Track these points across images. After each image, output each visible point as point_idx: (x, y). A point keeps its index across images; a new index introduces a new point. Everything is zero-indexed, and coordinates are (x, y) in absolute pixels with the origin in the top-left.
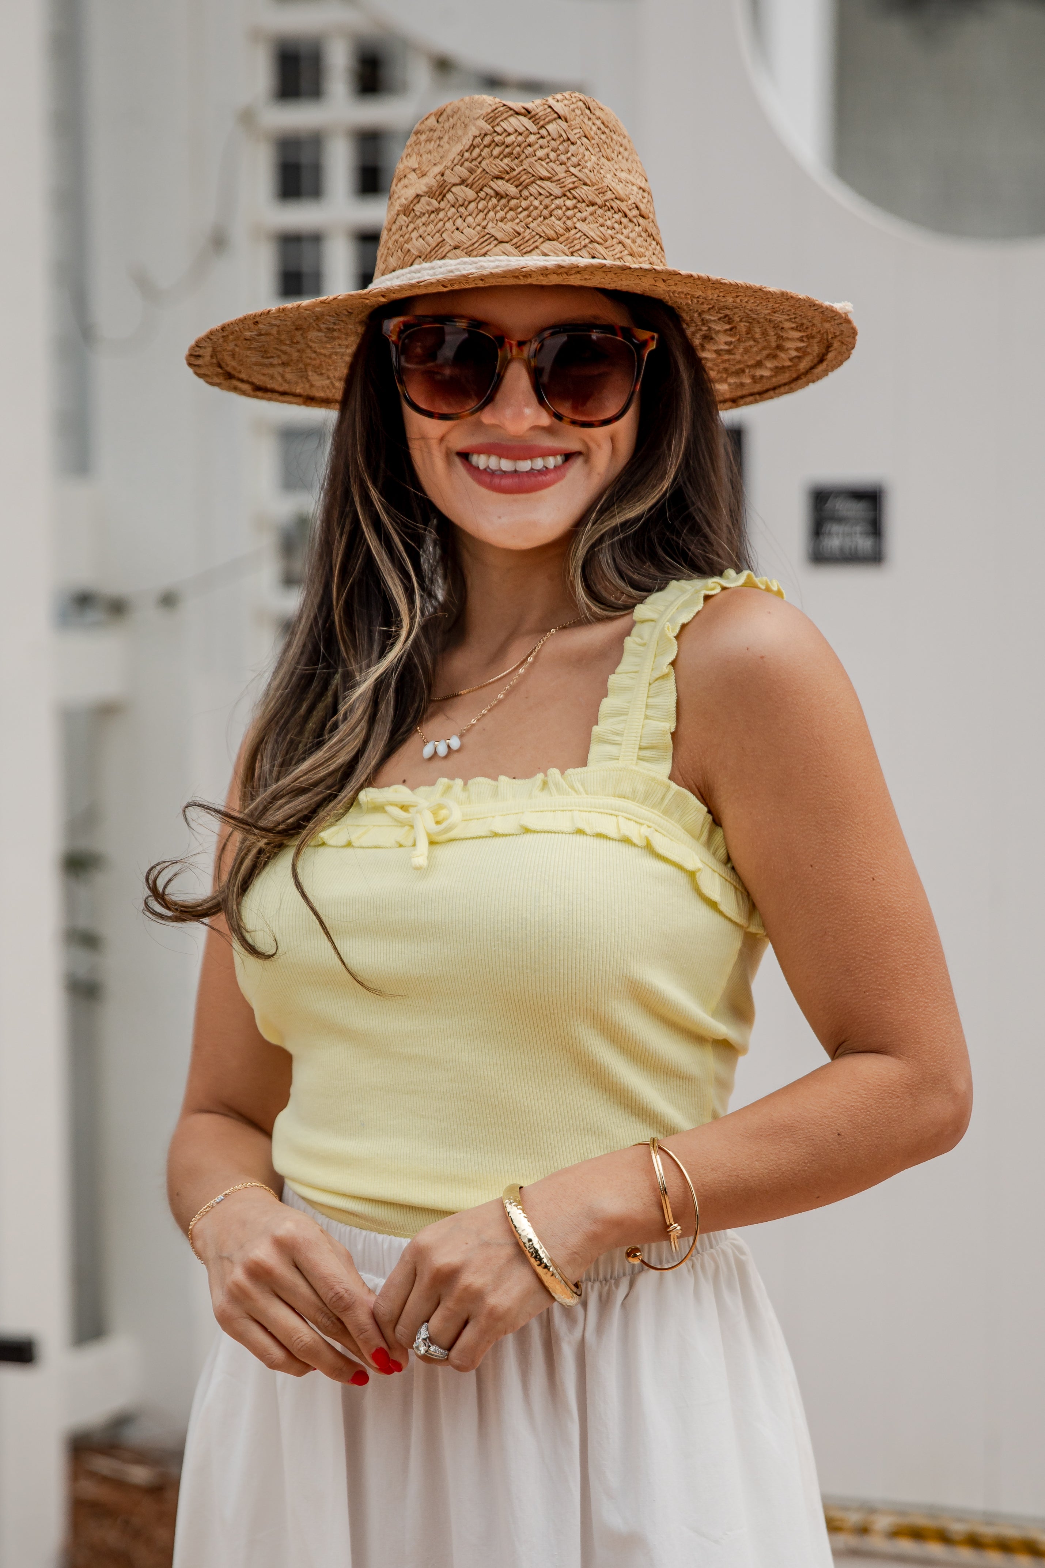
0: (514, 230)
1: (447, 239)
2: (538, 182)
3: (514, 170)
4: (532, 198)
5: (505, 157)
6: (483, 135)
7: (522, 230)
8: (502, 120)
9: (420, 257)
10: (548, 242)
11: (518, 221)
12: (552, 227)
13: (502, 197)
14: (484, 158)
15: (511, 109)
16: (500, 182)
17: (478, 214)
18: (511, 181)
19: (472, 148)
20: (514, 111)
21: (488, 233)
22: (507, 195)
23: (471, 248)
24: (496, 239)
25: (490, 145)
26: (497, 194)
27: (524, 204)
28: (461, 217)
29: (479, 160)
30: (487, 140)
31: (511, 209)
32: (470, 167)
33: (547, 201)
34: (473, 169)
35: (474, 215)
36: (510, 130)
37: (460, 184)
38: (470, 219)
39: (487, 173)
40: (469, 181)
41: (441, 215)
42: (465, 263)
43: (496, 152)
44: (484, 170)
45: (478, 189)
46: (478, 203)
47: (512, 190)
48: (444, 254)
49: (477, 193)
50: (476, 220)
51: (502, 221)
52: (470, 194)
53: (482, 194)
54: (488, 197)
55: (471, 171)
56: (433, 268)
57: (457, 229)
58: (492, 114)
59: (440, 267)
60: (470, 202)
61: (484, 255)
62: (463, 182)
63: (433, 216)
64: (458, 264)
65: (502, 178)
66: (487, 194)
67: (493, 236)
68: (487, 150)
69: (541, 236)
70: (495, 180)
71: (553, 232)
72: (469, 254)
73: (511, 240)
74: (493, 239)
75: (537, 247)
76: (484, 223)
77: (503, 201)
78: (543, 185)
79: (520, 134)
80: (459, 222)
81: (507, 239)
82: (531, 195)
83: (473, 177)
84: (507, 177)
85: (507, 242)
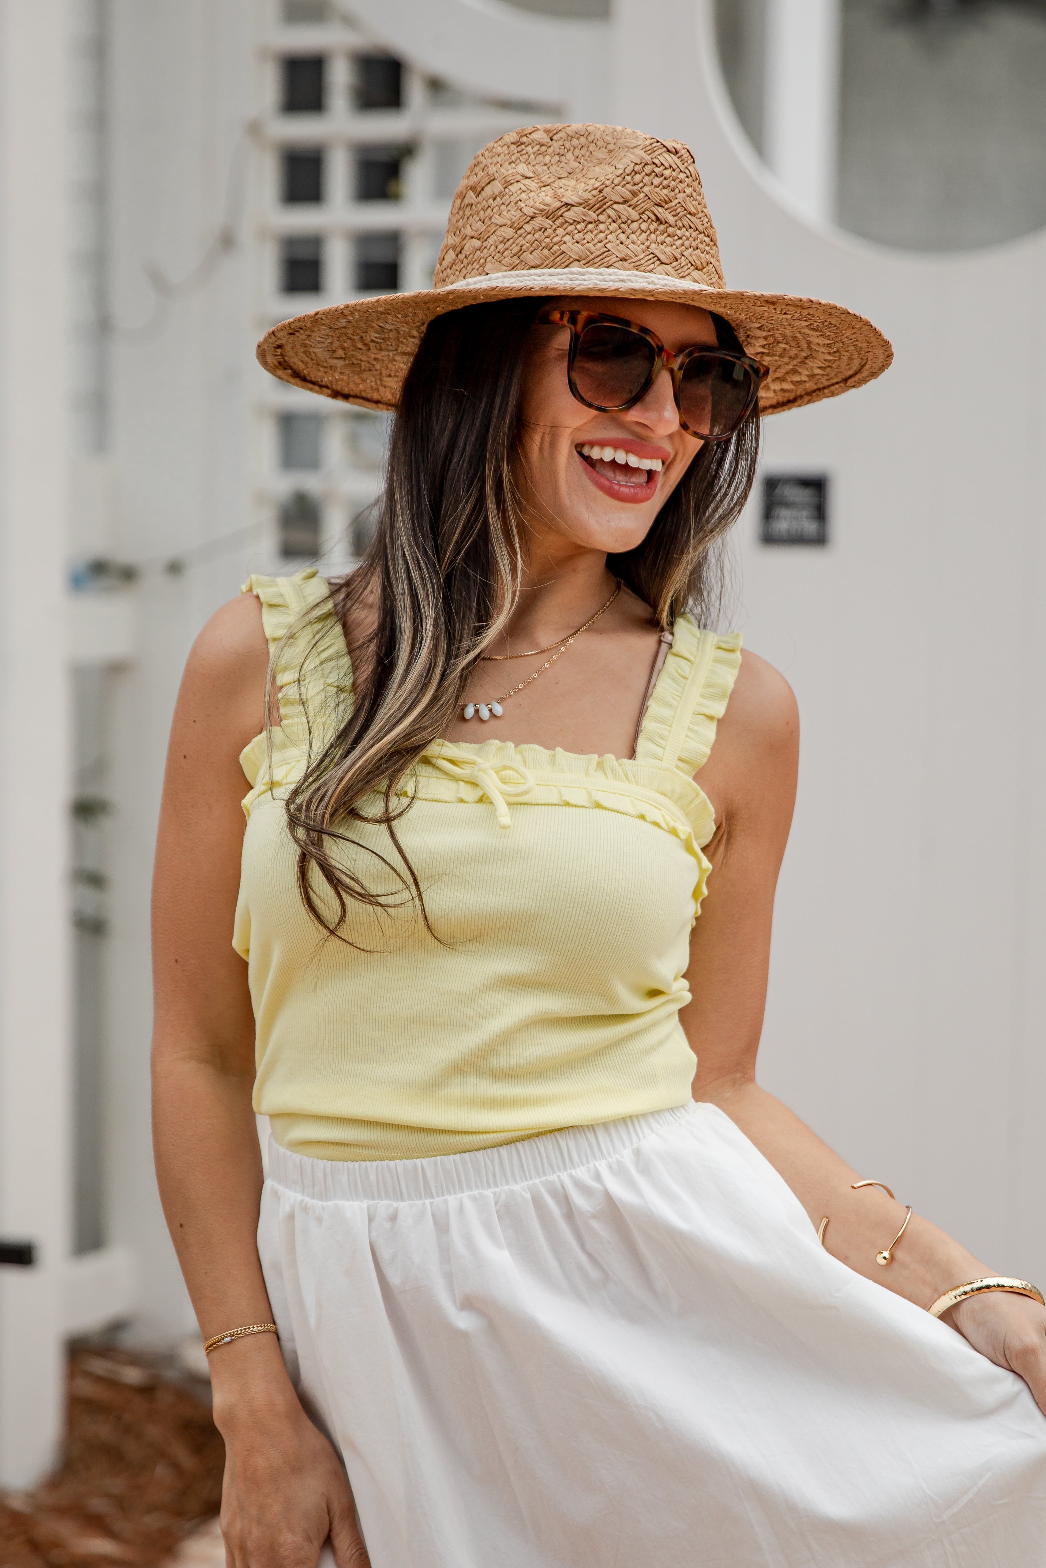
0: (673, 255)
1: (613, 251)
2: (689, 216)
3: (671, 201)
4: (684, 229)
5: (664, 188)
6: (643, 164)
7: (679, 256)
8: (658, 155)
9: (579, 261)
10: (696, 271)
11: (674, 247)
12: (699, 258)
13: (661, 223)
14: (645, 185)
15: (665, 146)
16: (660, 209)
17: (641, 234)
18: (669, 211)
19: (633, 173)
20: (667, 148)
21: (652, 253)
22: (666, 222)
23: (638, 263)
24: (659, 259)
25: (651, 174)
26: (658, 219)
27: (679, 232)
28: (623, 233)
29: (641, 185)
30: (648, 169)
31: (669, 236)
32: (633, 190)
33: (694, 234)
34: (635, 193)
35: (638, 234)
36: (667, 165)
37: (622, 203)
38: (633, 236)
39: (649, 198)
40: (633, 202)
41: (602, 227)
42: (636, 276)
43: (657, 181)
44: (646, 195)
45: (641, 211)
46: (640, 224)
47: (671, 220)
48: (610, 263)
49: (639, 214)
50: (639, 238)
51: (662, 244)
52: (634, 215)
53: (644, 217)
54: (650, 220)
55: (634, 194)
56: (600, 274)
57: (622, 243)
58: (650, 147)
59: (610, 275)
60: (633, 222)
61: (651, 271)
62: (625, 202)
63: (590, 226)
64: (629, 275)
65: (662, 206)
66: (649, 218)
67: (656, 256)
68: (647, 178)
69: (692, 265)
70: (656, 206)
71: (700, 263)
72: (637, 268)
73: (671, 263)
74: (656, 258)
75: (689, 274)
76: (648, 243)
77: (662, 227)
78: (692, 220)
79: (674, 170)
80: (623, 237)
81: (667, 262)
82: (684, 226)
83: (636, 199)
84: (666, 206)
85: (667, 264)
